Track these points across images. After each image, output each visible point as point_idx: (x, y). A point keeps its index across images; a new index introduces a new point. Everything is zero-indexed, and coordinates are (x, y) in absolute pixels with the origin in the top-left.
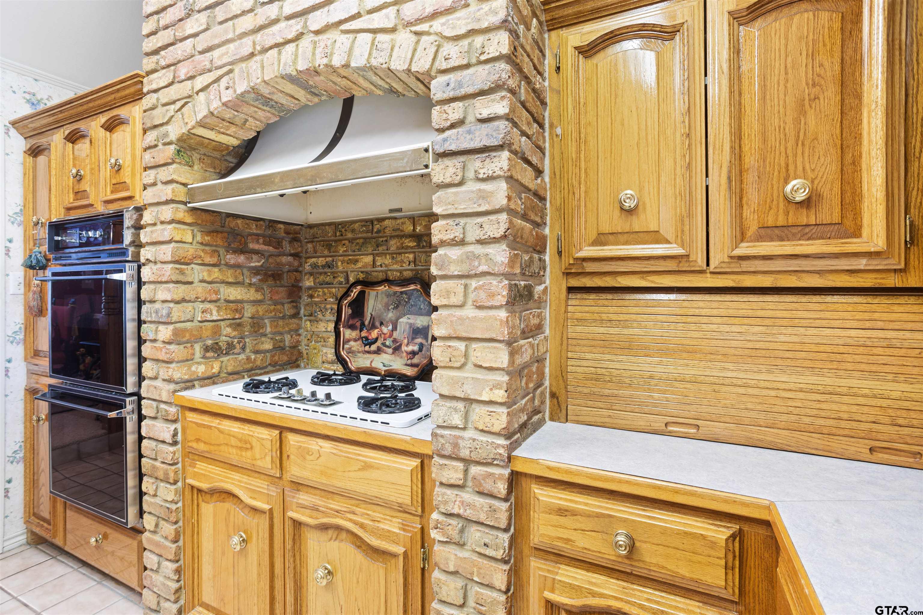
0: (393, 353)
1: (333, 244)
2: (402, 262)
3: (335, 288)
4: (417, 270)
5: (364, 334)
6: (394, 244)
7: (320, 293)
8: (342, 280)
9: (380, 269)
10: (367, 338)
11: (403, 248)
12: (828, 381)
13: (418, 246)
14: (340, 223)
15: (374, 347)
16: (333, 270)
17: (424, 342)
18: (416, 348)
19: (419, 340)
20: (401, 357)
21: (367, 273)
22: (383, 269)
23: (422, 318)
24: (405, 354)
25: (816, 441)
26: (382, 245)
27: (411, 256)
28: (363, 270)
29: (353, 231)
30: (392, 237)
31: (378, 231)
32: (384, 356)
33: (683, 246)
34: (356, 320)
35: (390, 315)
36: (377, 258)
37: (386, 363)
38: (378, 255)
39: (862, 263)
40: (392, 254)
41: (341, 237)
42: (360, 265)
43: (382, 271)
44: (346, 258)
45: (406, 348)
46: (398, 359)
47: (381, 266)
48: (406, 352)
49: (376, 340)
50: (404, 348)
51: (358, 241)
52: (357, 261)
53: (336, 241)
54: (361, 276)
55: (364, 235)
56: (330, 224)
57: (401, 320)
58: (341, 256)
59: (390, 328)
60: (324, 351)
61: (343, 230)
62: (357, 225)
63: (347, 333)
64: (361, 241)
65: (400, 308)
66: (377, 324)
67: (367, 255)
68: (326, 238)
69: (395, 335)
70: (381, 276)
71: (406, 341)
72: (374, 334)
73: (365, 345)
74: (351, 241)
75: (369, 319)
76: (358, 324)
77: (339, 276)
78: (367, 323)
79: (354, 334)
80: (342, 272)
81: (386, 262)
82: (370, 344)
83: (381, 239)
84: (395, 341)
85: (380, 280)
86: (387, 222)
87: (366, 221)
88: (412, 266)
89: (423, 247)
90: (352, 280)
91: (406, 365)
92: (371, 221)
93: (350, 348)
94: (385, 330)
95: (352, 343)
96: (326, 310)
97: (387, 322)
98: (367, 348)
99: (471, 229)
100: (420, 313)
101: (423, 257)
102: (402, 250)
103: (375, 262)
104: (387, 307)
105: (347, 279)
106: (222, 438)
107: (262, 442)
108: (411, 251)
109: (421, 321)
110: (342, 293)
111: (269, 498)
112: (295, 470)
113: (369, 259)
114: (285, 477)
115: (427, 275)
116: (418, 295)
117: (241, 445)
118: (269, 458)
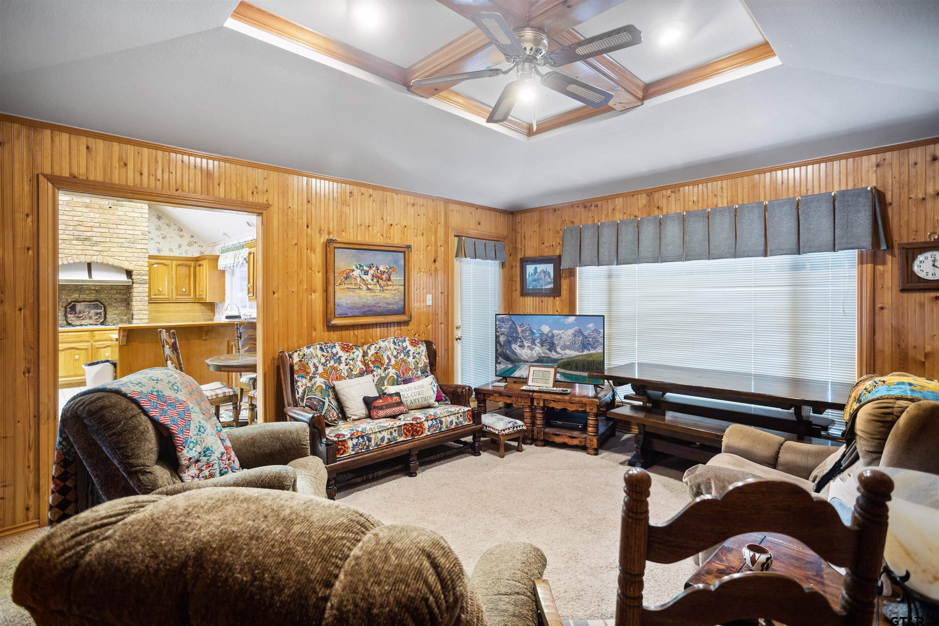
0: (89, 319)
2: (91, 296)
3: (62, 303)
4: (96, 299)
6: (87, 292)
8: (65, 301)
10: (78, 316)
15: (81, 318)
17: (100, 316)
18: (98, 317)
20: (93, 320)
21: (76, 299)
22: (83, 298)
26: (82, 292)
27: (94, 295)
29: (70, 287)
30: (86, 290)
31: (81, 288)
32: (86, 320)
33: (169, 296)
35: (87, 310)
37: (87, 322)
38: (80, 294)
39: (192, 300)
40: (87, 294)
42: (73, 297)
44: (67, 295)
45: (94, 318)
46: (91, 320)
51: (72, 290)
53: (62, 289)
54: (73, 300)
55: (75, 288)
57: (91, 311)
58: (64, 294)
61: (65, 286)
62: (72, 285)
63: (69, 316)
64: (74, 290)
65: (90, 308)
66: (82, 312)
67: (76, 294)
69: (89, 315)
70: (82, 300)
71: (94, 316)
72: (81, 315)
73: (78, 318)
74: (69, 290)
76: (74, 313)
77: (63, 300)
78: (77, 312)
79: (72, 316)
80: (65, 299)
81: (84, 296)
83: (82, 290)
86: (84, 286)
88: (94, 297)
89: (98, 293)
90: (69, 301)
91: (95, 321)
93: (71, 319)
94: (85, 314)
97: (86, 312)
99: (142, 295)
100: (98, 309)
101: (98, 296)
102: (90, 293)
103: (79, 297)
104: (85, 308)
105: (67, 300)
106: (68, 337)
107: (85, 335)
108: (94, 293)
109: (99, 311)
110: (64, 305)
111: (87, 346)
112: (97, 338)
113: (78, 295)
114: (92, 341)
115: (100, 300)
116: (97, 305)
117: (77, 337)
118: (88, 337)
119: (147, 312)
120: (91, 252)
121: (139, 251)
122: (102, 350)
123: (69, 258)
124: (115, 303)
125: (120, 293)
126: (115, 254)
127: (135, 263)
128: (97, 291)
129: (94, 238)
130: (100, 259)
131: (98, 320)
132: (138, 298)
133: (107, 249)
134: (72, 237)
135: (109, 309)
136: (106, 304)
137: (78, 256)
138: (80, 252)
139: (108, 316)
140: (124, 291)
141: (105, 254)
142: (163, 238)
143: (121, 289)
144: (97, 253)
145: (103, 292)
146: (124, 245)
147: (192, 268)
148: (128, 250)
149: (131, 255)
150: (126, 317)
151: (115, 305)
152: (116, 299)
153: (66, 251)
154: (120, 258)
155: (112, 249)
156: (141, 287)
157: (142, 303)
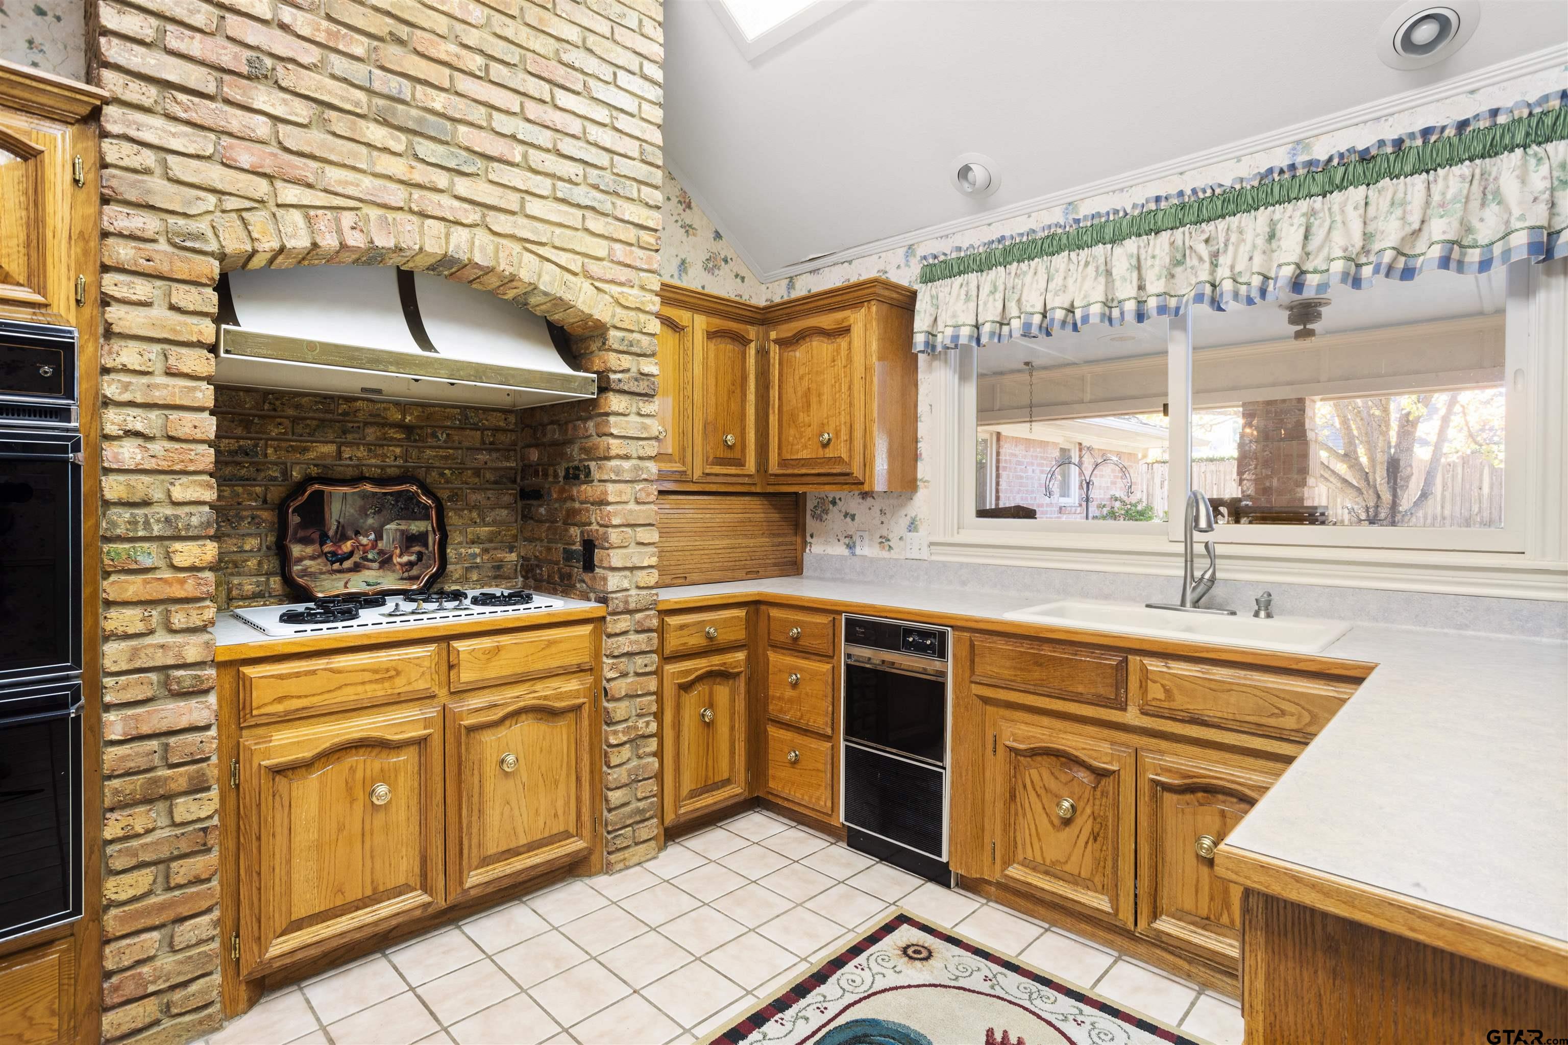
0: (380, 568)
1: (256, 420)
2: (384, 456)
3: (260, 486)
4: (407, 468)
5: (327, 548)
6: (371, 434)
7: (226, 494)
8: (277, 474)
9: (348, 462)
10: (334, 554)
11: (385, 439)
12: (733, 541)
13: (408, 438)
14: (272, 392)
15: (347, 564)
16: (256, 459)
17: (423, 550)
18: (413, 558)
19: (417, 549)
20: (394, 571)
21: (325, 466)
22: (355, 462)
23: (418, 523)
24: (398, 567)
25: (729, 574)
26: (350, 432)
27: (398, 451)
28: (319, 462)
29: (298, 407)
30: (366, 424)
31: (345, 414)
32: (367, 573)
33: (684, 464)
34: (311, 531)
35: (370, 521)
36: (343, 448)
37: (371, 580)
38: (342, 444)
39: (746, 480)
40: (368, 445)
41: (273, 413)
42: (312, 455)
43: (353, 466)
44: (284, 444)
45: (399, 560)
46: (389, 573)
47: (350, 458)
48: (400, 564)
49: (351, 554)
50: (396, 560)
51: (308, 422)
52: (306, 450)
53: (260, 417)
54: (314, 471)
55: (321, 415)
56: (248, 390)
57: (388, 527)
58: (273, 439)
59: (372, 537)
60: (236, 582)
61: (278, 403)
62: (306, 399)
63: (296, 550)
64: (315, 423)
65: (384, 512)
66: (350, 533)
67: (327, 442)
68: (238, 410)
69: (380, 545)
70: (350, 473)
71: (398, 551)
72: (347, 546)
73: (333, 563)
74: (295, 420)
75: (334, 527)
76: (316, 536)
77: (268, 468)
78: (331, 533)
79: (309, 550)
80: (276, 464)
81: (359, 455)
82: (341, 561)
83: (351, 425)
84: (381, 552)
85: (348, 477)
86: (359, 404)
87: (326, 397)
88: (400, 462)
89: (415, 441)
90: (296, 474)
91: (402, 579)
92: (332, 397)
93: (304, 570)
94: (364, 540)
95: (307, 563)
96: (242, 519)
97: (367, 531)
98: (336, 566)
100: (414, 517)
101: (414, 453)
102: (384, 441)
103: (339, 453)
104: (363, 512)
105: (285, 473)
106: (340, 679)
108: (398, 443)
109: (417, 527)
110: (276, 493)
112: (467, 675)
113: (330, 449)
114: (442, 693)
115: (421, 473)
116: (411, 498)
117: (377, 676)
118: (428, 677)
119: (652, 536)
120: (447, 206)
121: (631, 234)
122: (488, 737)
123: (348, 219)
124: (474, 489)
125: (492, 448)
126: (543, 233)
127: (615, 289)
128: (408, 429)
129: (462, 129)
130: (483, 249)
131: (414, 572)
132: (626, 465)
133: (511, 201)
134: (361, 95)
135: (452, 518)
136: (444, 495)
137: (390, 215)
138: (396, 195)
139: (451, 552)
140: (505, 439)
141: (501, 223)
143: (496, 430)
144: (472, 215)
145: (434, 435)
146: (581, 195)
147: (752, 350)
148: (596, 224)
149: (599, 248)
150: (513, 556)
151: (474, 497)
152: (477, 472)
153: (333, 175)
154: (563, 258)
155: (534, 207)
156: (634, 410)
157: (638, 487)
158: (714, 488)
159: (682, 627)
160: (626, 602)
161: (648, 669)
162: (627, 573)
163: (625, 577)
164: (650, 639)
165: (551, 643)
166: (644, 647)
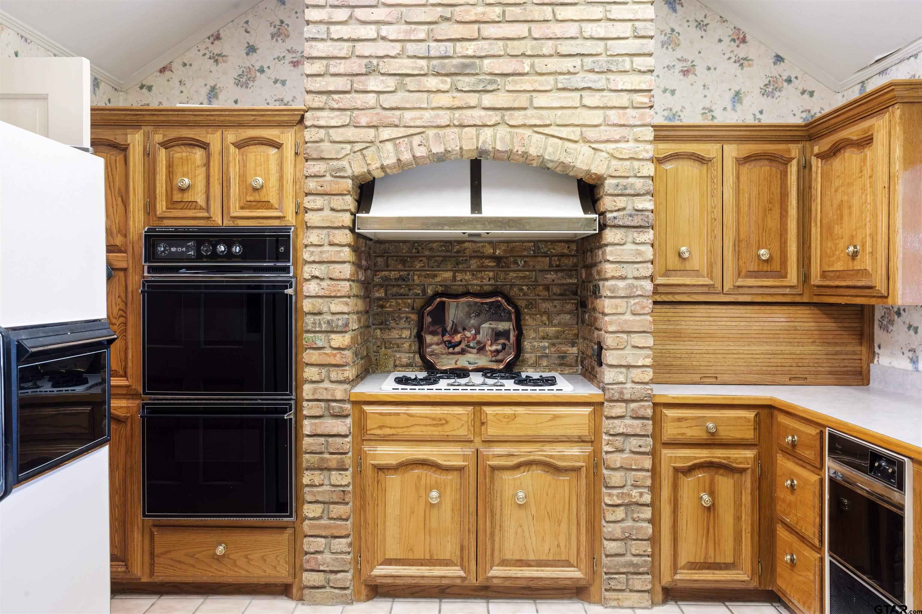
0: (478, 353)
1: (409, 260)
2: (482, 278)
3: (410, 299)
4: (497, 286)
5: (446, 338)
6: (474, 264)
7: (393, 304)
8: (419, 292)
9: (460, 283)
10: (450, 342)
11: (483, 267)
13: (498, 266)
14: (417, 242)
15: (457, 349)
16: (408, 283)
17: (506, 342)
18: (499, 347)
19: (502, 341)
20: (486, 356)
21: (446, 286)
22: (464, 283)
23: (503, 323)
24: (489, 353)
26: (462, 263)
27: (491, 274)
28: (443, 284)
29: (431, 249)
30: (471, 257)
31: (458, 252)
32: (469, 355)
33: (711, 279)
34: (437, 327)
35: (472, 322)
36: (457, 274)
37: (471, 361)
38: (456, 271)
39: (788, 291)
40: (472, 271)
41: (417, 254)
42: (438, 279)
43: (462, 285)
44: (423, 273)
45: (490, 348)
46: (483, 357)
47: (461, 281)
48: (491, 351)
49: (460, 343)
50: (488, 348)
51: (437, 258)
52: (435, 276)
53: (411, 257)
54: (440, 289)
55: (444, 254)
56: (404, 242)
57: (483, 325)
58: (417, 270)
59: (473, 332)
60: (398, 356)
61: (420, 248)
62: (435, 244)
63: (429, 339)
64: (440, 259)
65: (482, 316)
66: (460, 329)
67: (447, 271)
68: (400, 254)
69: (479, 337)
70: (461, 290)
71: (489, 342)
72: (458, 338)
73: (449, 348)
74: (429, 258)
75: (450, 325)
76: (440, 330)
77: (415, 288)
78: (449, 329)
79: (436, 339)
80: (418, 285)
81: (467, 278)
82: (454, 347)
83: (461, 259)
84: (479, 343)
85: (460, 293)
86: (466, 244)
87: (446, 242)
88: (492, 282)
89: (503, 267)
90: (430, 292)
91: (491, 361)
92: (450, 242)
93: (433, 351)
94: (468, 334)
95: (434, 347)
96: (401, 318)
97: (470, 328)
98: (451, 350)
99: (630, 271)
100: (501, 319)
101: (502, 275)
102: (482, 268)
103: (454, 277)
104: (468, 315)
105: (424, 291)
106: (412, 421)
107: (458, 417)
108: (492, 270)
109: (503, 326)
110: (418, 303)
111: (465, 457)
112: (492, 431)
113: (449, 275)
114: (477, 440)
115: (506, 289)
116: (498, 305)
117: (435, 422)
118: (465, 427)
119: (649, 341)
120: (477, 116)
121: (624, 99)
122: (507, 476)
123: (416, 140)
124: (544, 300)
125: (558, 269)
126: (549, 117)
127: (610, 147)
128: (498, 259)
129: (486, 61)
130: (502, 139)
131: (500, 357)
132: (621, 284)
133: (522, 100)
134: (423, 63)
135: (528, 321)
136: (522, 304)
137: (441, 132)
138: (444, 118)
139: (527, 345)
140: (568, 262)
141: (517, 118)
142: (685, 73)
143: (562, 255)
144: (494, 117)
145: (515, 262)
146: (577, 81)
147: (793, 168)
148: (590, 99)
149: (596, 117)
150: (575, 350)
151: (544, 306)
152: (547, 288)
153: (408, 115)
154: (564, 132)
155: (541, 100)
156: (630, 239)
157: (632, 301)
158: (748, 299)
159: (680, 419)
160: (621, 393)
161: (642, 450)
162: (624, 370)
163: (621, 373)
164: (644, 426)
165: (555, 417)
166: (638, 431)
